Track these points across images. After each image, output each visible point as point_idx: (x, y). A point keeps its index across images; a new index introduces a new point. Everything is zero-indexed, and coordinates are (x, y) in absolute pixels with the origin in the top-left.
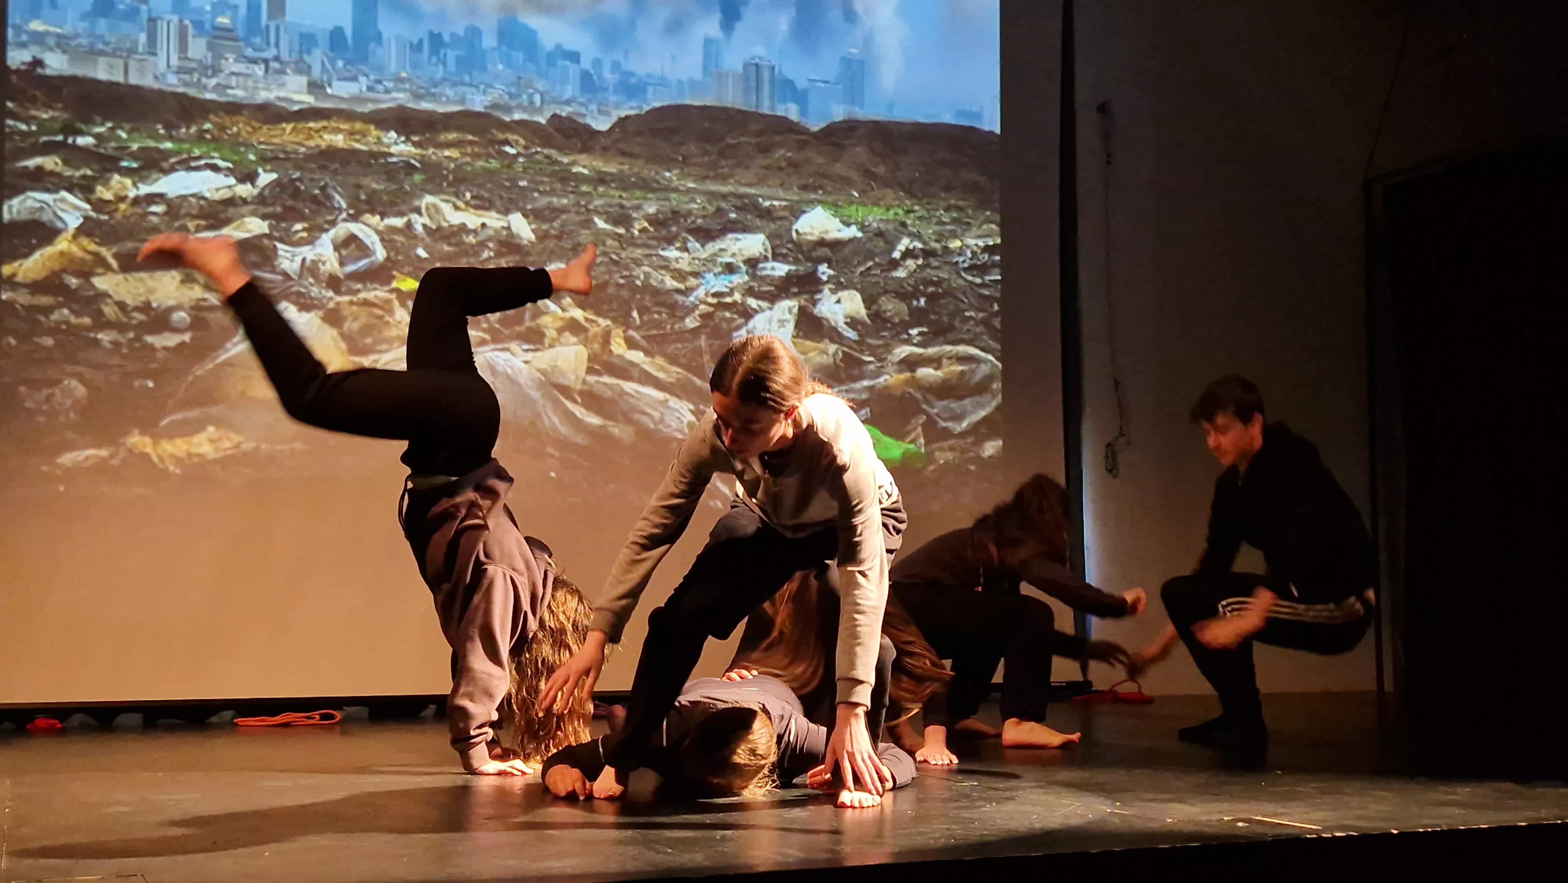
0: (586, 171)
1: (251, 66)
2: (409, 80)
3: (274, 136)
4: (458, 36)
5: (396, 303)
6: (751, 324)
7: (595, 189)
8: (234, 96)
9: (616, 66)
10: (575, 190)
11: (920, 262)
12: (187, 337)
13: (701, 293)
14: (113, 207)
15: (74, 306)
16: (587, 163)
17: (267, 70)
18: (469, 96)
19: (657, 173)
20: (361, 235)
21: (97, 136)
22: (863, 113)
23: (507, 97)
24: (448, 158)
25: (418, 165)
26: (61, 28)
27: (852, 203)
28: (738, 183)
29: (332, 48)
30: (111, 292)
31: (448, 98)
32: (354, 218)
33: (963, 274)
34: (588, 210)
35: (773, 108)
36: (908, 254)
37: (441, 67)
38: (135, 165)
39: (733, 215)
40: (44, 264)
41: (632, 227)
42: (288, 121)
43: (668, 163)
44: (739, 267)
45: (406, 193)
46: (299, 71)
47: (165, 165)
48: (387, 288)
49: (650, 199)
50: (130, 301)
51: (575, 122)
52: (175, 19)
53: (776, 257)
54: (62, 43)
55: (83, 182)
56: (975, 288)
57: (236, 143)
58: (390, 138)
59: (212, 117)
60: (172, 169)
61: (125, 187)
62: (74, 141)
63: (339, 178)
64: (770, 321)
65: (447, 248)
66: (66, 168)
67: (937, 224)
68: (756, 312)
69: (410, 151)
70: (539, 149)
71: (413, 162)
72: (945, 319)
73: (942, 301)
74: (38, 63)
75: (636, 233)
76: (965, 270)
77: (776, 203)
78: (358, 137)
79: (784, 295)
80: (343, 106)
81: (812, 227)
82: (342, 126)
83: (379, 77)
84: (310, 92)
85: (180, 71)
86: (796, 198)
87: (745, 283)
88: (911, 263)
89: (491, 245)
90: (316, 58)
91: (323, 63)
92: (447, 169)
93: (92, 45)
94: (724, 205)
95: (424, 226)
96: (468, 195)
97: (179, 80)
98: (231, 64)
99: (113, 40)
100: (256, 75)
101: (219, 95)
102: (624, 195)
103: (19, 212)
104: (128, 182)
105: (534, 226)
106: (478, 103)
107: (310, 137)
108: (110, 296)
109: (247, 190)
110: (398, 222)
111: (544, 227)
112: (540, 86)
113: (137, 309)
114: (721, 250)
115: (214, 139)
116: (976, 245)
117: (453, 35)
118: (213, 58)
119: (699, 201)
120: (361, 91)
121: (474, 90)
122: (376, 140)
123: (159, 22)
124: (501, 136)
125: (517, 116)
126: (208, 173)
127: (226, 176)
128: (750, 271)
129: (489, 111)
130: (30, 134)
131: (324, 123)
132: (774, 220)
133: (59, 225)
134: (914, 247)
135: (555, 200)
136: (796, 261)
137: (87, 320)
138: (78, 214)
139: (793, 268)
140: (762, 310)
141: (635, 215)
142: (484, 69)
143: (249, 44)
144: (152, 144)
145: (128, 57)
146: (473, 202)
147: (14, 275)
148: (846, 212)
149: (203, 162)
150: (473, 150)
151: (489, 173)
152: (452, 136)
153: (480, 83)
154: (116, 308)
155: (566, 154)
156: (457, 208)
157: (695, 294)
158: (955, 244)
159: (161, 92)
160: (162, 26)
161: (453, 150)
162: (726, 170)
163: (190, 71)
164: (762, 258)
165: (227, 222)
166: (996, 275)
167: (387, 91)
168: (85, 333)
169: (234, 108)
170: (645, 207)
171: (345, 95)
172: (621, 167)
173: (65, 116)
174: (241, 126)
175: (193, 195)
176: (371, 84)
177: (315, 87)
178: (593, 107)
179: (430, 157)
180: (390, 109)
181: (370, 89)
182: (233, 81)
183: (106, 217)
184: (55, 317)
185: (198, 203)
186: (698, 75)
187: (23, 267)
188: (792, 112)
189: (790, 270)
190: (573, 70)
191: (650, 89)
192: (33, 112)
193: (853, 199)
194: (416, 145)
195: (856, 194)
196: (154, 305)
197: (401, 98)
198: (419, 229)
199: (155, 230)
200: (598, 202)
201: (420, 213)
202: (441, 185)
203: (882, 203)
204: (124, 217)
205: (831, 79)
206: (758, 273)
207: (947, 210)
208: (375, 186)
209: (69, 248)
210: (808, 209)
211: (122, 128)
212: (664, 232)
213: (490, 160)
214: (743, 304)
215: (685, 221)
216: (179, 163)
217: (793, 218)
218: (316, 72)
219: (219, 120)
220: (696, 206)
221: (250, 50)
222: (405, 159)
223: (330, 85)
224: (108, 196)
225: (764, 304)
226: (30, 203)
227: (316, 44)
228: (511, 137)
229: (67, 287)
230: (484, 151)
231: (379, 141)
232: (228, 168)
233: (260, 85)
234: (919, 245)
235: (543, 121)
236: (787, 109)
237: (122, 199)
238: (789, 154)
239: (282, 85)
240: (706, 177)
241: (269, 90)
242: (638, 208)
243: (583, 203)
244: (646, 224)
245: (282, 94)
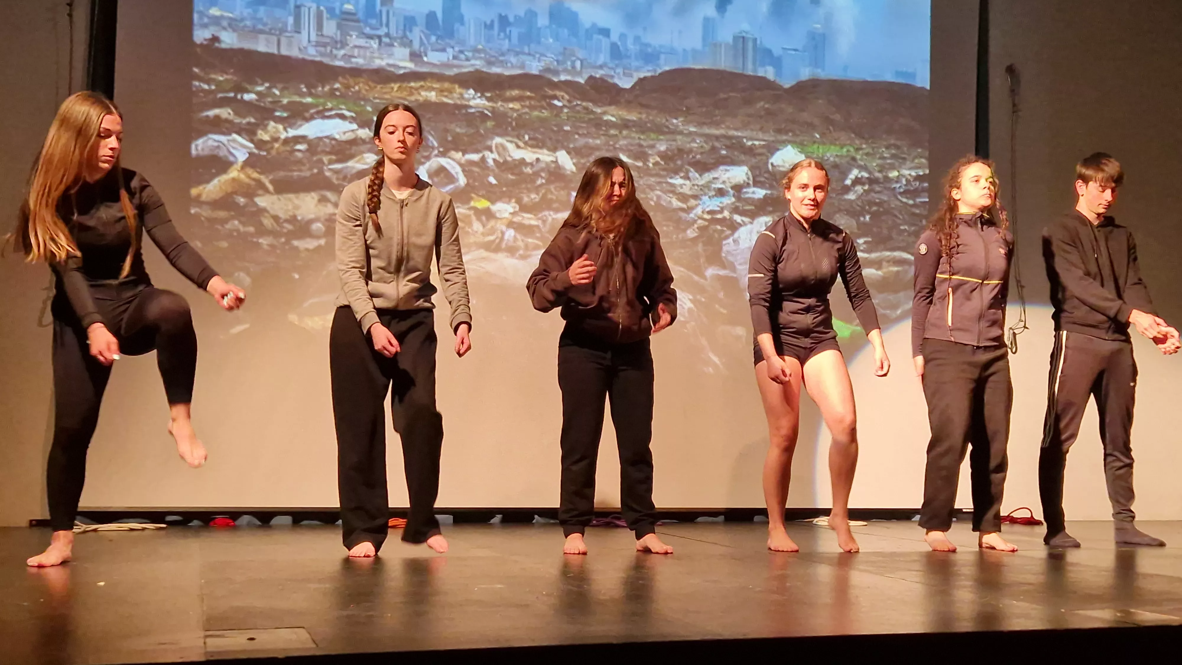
0: (614, 119)
1: (368, 40)
2: (483, 51)
3: (385, 93)
4: (520, 17)
5: (474, 218)
6: (736, 235)
7: (620, 132)
8: (357, 63)
9: (637, 39)
10: (606, 133)
11: (866, 187)
12: (322, 242)
13: (699, 211)
14: (269, 146)
15: (243, 219)
16: (615, 113)
17: (380, 44)
18: (528, 62)
19: (667, 120)
20: (448, 167)
21: (258, 93)
22: (823, 74)
23: (555, 63)
24: (512, 109)
25: (490, 114)
26: (232, 13)
27: (814, 142)
28: (728, 128)
29: (427, 28)
30: (268, 208)
31: (512, 64)
32: (443, 154)
33: (899, 197)
34: (615, 148)
35: (755, 70)
36: (857, 181)
37: (507, 41)
38: (285, 115)
39: (724, 152)
40: (221, 187)
41: (649, 161)
42: (395, 81)
43: (675, 113)
44: (728, 192)
45: (482, 135)
46: (403, 45)
47: (307, 115)
48: (467, 207)
49: (661, 140)
50: (282, 215)
51: (606, 81)
52: (314, 6)
53: (756, 183)
54: (233, 25)
55: (247, 127)
56: (908, 208)
57: (358, 98)
58: (469, 94)
59: (340, 79)
60: (312, 118)
61: (278, 131)
62: (242, 97)
63: (433, 124)
64: (751, 233)
65: (511, 177)
66: (236, 117)
67: (880, 158)
68: (740, 225)
69: (484, 104)
70: (579, 103)
71: (486, 112)
72: (885, 232)
73: (884, 218)
74: (215, 39)
75: (651, 165)
76: (900, 193)
77: (757, 143)
78: (446, 94)
79: (762, 213)
80: (436, 70)
81: (784, 161)
82: (435, 86)
83: (462, 49)
84: (411, 60)
85: (318, 44)
86: (772, 139)
87: (733, 203)
88: (859, 189)
89: (543, 175)
90: (416, 35)
91: (421, 38)
92: (511, 117)
93: (254, 27)
94: (717, 144)
95: (494, 160)
96: (527, 137)
97: (317, 51)
98: (354, 40)
99: (269, 22)
100: (372, 47)
101: (346, 63)
102: (642, 137)
103: (203, 150)
104: (280, 127)
105: (574, 161)
106: (534, 67)
107: (411, 94)
108: (267, 211)
109: (366, 133)
110: (475, 157)
111: (583, 161)
112: (581, 54)
113: (286, 221)
114: (714, 178)
115: (342, 96)
116: (910, 175)
117: (515, 16)
118: (341, 35)
119: (698, 141)
120: (448, 59)
121: (531, 58)
122: (459, 96)
123: (303, 9)
124: (551, 93)
125: (563, 78)
126: (338, 121)
127: (350, 122)
128: (736, 194)
129: (542, 74)
130: (210, 92)
131: (422, 83)
132: (755, 155)
133: (232, 159)
134: (862, 177)
135: (591, 141)
136: (771, 187)
137: (251, 229)
138: (245, 151)
139: (769, 192)
140: (745, 224)
141: (650, 152)
142: (539, 43)
143: (367, 24)
144: (297, 99)
145: (280, 34)
146: (530, 142)
147: (199, 196)
148: (810, 149)
149: (333, 113)
150: (530, 103)
151: (542, 120)
152: (515, 93)
153: (536, 53)
154: (272, 221)
155: (599, 106)
156: (518, 147)
157: (694, 212)
158: (894, 174)
159: (304, 60)
160: (304, 11)
161: (515, 103)
162: (719, 118)
163: (325, 45)
164: (746, 185)
165: (351, 157)
166: (924, 197)
167: (468, 59)
168: (249, 239)
169: (356, 72)
170: (658, 146)
171: (438, 63)
172: (639, 116)
173: (235, 78)
174: (361, 85)
175: (327, 137)
176: (455, 54)
177: (415, 56)
178: (620, 70)
179: (498, 109)
180: (470, 72)
181: (455, 58)
182: (356, 52)
183: (265, 153)
184: (228, 226)
185: (330, 143)
186: (699, 46)
187: (207, 189)
188: (769, 73)
189: (766, 194)
190: (605, 42)
191: (662, 57)
192: (213, 76)
193: (817, 140)
194: (489, 99)
195: (818, 136)
196: (299, 218)
197: (478, 64)
198: (491, 162)
199: (299, 162)
200: (623, 142)
201: (492, 152)
202: (506, 129)
203: (837, 143)
204: (278, 153)
205: (800, 47)
206: (742, 196)
207: (887, 148)
208: (458, 130)
209: (239, 175)
210: (780, 147)
211: (276, 88)
212: (672, 165)
213: (543, 111)
214: (731, 219)
215: (688, 156)
216: (318, 113)
217: (769, 154)
218: (416, 45)
219: (346, 82)
220: (696, 145)
221: (368, 29)
222: (480, 110)
223: (426, 56)
224: (266, 137)
225: (746, 220)
226: (211, 143)
227: (416, 25)
228: (559, 93)
229: (237, 204)
230: (538, 104)
231: (462, 97)
232: (352, 117)
233: (376, 55)
234: (866, 175)
235: (582, 81)
236: (766, 72)
237: (276, 140)
238: (766, 106)
239: (391, 55)
240: (704, 124)
241: (382, 59)
242: (652, 147)
243: (611, 143)
244: (658, 159)
245: (391, 62)
